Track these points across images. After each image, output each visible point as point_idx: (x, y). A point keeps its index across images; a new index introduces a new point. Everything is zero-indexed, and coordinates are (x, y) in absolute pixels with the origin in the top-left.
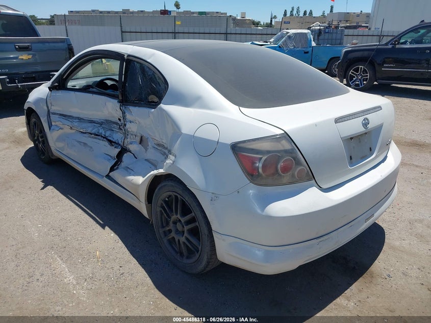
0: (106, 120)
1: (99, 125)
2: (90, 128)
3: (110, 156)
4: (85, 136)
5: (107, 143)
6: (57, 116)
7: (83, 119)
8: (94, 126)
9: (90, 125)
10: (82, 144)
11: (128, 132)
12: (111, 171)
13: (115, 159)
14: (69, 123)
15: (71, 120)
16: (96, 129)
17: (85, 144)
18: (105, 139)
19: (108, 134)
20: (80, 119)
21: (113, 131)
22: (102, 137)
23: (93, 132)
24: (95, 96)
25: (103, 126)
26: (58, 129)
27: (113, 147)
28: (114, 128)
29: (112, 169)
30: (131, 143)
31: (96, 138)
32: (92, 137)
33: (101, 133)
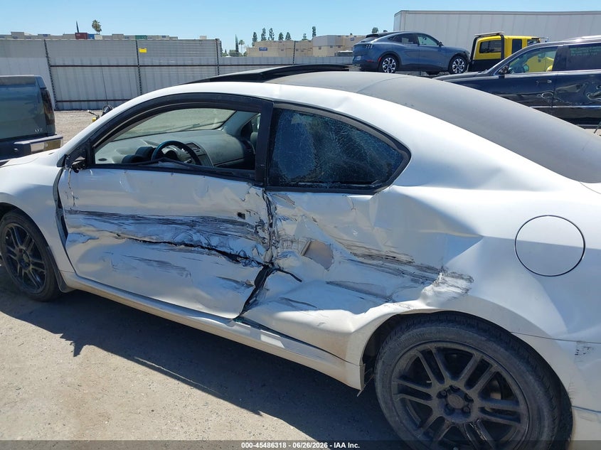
0: (203, 218)
1: (188, 228)
2: (168, 234)
3: (237, 282)
4: (160, 250)
5: (223, 259)
6: (81, 217)
7: (146, 219)
8: (176, 229)
9: (165, 227)
10: (155, 264)
11: (279, 236)
12: (245, 309)
13: (249, 286)
14: (114, 228)
15: (116, 222)
16: (183, 234)
17: (162, 264)
18: (213, 252)
19: (215, 241)
20: (137, 219)
21: (226, 235)
22: (202, 247)
23: (178, 239)
24: (176, 175)
25: (197, 227)
26: (83, 239)
27: (240, 265)
28: (226, 229)
29: (248, 305)
30: (285, 256)
31: (191, 251)
32: (180, 250)
33: (199, 241)
